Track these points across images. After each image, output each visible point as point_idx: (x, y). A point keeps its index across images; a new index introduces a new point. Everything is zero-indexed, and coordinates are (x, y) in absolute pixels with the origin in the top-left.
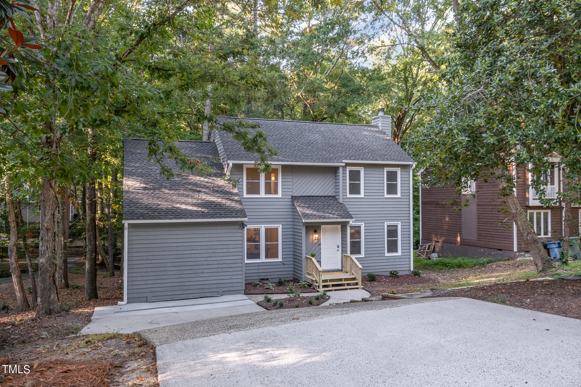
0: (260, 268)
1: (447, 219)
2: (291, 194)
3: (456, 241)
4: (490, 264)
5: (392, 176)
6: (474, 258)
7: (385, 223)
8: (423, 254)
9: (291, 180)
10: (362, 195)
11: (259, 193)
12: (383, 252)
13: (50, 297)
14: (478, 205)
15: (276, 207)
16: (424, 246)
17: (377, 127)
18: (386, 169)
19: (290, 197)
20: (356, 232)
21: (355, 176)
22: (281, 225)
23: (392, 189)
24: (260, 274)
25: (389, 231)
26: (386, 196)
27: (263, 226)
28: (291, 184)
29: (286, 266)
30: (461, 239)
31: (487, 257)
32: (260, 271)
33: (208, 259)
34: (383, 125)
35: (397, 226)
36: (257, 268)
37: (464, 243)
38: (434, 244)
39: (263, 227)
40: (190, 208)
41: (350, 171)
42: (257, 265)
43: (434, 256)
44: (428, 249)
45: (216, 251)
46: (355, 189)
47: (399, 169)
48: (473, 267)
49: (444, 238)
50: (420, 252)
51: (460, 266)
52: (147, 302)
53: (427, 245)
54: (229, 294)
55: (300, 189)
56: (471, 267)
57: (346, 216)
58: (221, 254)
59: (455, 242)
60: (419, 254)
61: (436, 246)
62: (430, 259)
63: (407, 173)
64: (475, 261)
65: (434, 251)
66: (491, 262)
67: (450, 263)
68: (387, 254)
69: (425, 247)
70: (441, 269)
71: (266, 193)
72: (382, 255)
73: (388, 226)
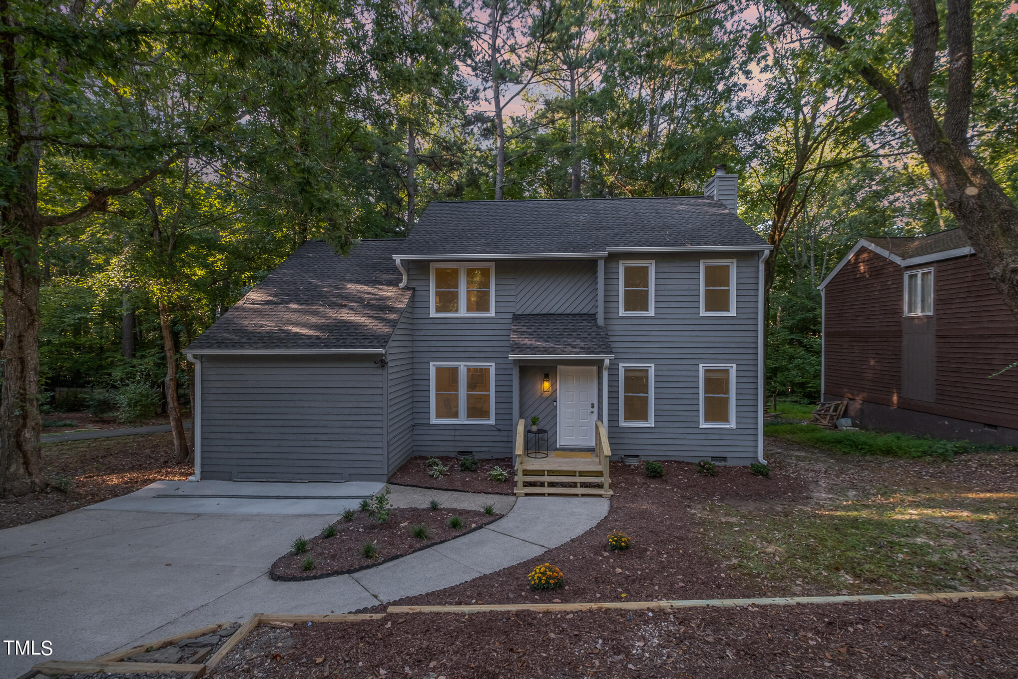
0: (457, 433)
1: (872, 363)
2: (513, 310)
3: (890, 400)
4: (963, 457)
5: (717, 277)
6: (925, 439)
7: (701, 365)
8: (824, 418)
9: (513, 287)
10: (651, 313)
11: (457, 311)
12: (694, 419)
13: (8, 468)
14: (938, 337)
15: (486, 333)
16: (827, 405)
17: (711, 197)
18: (703, 265)
19: (511, 316)
20: (636, 381)
21: (637, 277)
22: (493, 364)
23: (717, 301)
24: (458, 444)
25: (708, 381)
26: (703, 313)
27: (462, 364)
28: (513, 293)
29: (502, 433)
30: (899, 398)
31: (958, 439)
32: (458, 438)
33: (325, 417)
34: (721, 193)
35: (727, 371)
36: (453, 433)
37: (904, 405)
38: (845, 403)
39: (462, 366)
40: (304, 331)
41: (627, 269)
42: (453, 427)
43: (845, 424)
44: (835, 410)
45: (339, 405)
46: (637, 301)
47: (735, 261)
48: (919, 457)
49: (865, 395)
50: (819, 415)
51: (888, 452)
52: (230, 480)
53: (833, 404)
54: (361, 480)
55: (530, 301)
56: (914, 458)
57: (599, 349)
58: (347, 411)
59: (889, 403)
60: (818, 417)
61: (851, 408)
62: (836, 427)
63: (752, 269)
64: (925, 444)
65: (845, 415)
66: (966, 451)
67: (866, 444)
68: (703, 425)
69: (830, 407)
70: (845, 453)
71: (468, 310)
72: (693, 425)
73: (706, 371)
